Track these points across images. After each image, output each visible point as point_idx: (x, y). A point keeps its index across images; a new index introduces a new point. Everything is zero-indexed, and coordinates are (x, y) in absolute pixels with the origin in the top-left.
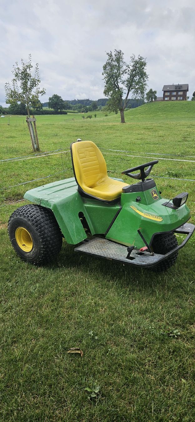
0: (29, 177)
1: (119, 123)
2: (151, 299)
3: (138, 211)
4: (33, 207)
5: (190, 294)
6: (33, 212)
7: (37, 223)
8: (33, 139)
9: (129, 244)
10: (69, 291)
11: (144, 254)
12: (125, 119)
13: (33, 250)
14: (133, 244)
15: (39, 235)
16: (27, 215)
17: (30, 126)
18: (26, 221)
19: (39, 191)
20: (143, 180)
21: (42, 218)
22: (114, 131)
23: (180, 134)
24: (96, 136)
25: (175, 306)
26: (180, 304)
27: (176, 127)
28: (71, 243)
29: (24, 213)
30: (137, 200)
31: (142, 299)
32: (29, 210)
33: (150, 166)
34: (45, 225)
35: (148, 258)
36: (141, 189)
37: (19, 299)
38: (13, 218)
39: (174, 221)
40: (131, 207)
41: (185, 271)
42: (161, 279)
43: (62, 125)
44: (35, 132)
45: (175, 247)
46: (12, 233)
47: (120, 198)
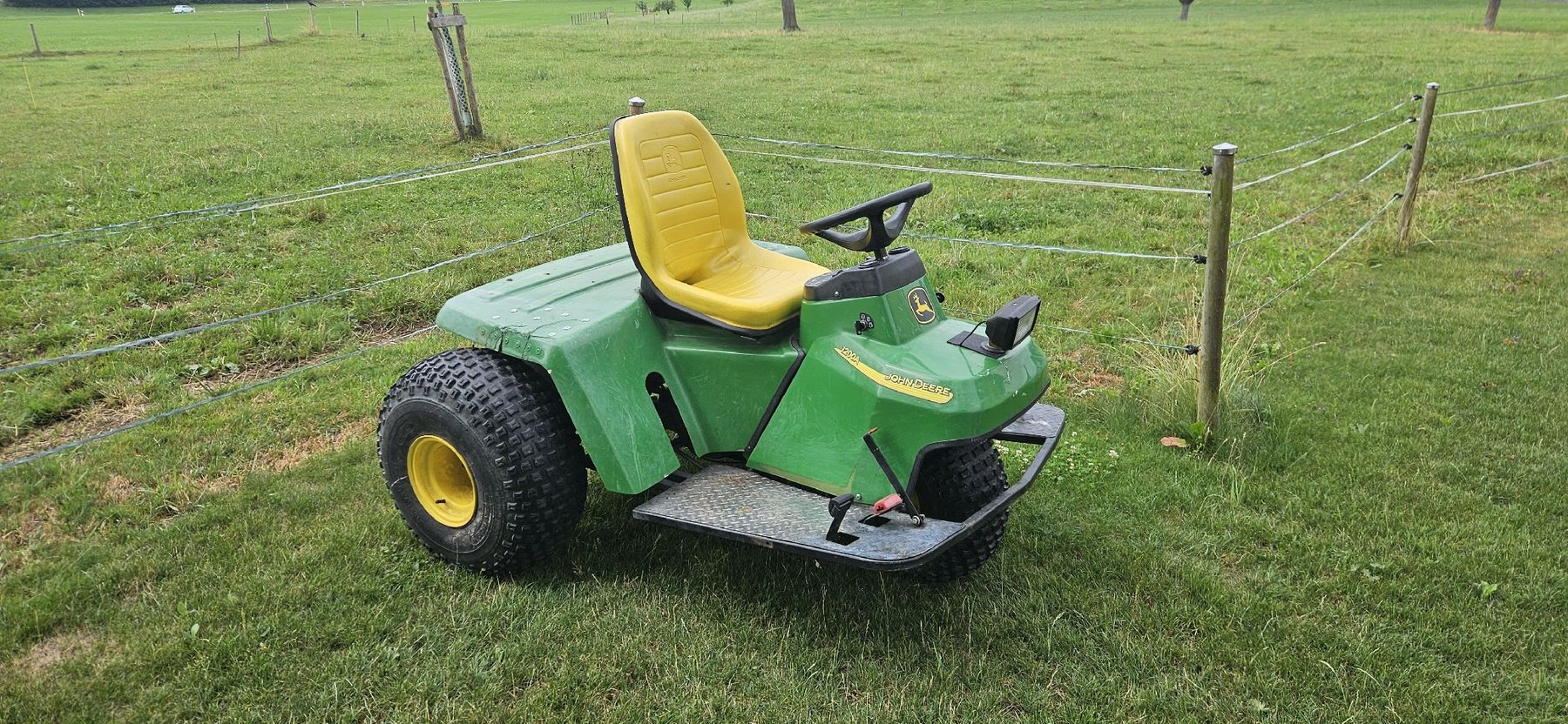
0: (445, 241)
1: (774, 32)
2: (918, 685)
3: (862, 367)
4: (476, 360)
5: (1054, 661)
6: (473, 378)
7: (491, 420)
8: (456, 92)
9: (835, 486)
10: (618, 666)
11: (887, 520)
12: (800, 15)
13: (478, 520)
14: (850, 485)
15: (499, 462)
16: (451, 390)
17: (445, 44)
18: (448, 414)
19: (493, 299)
20: (879, 256)
21: (510, 400)
22: (760, 62)
23: (999, 72)
24: (693, 78)
25: (1002, 705)
26: (1022, 697)
27: (983, 47)
28: (619, 489)
29: (441, 384)
30: (860, 328)
31: (886, 685)
32: (459, 370)
33: (903, 205)
34: (523, 425)
35: (905, 535)
36: (872, 286)
37: (431, 705)
38: (397, 403)
39: (993, 401)
40: (839, 351)
41: (1032, 577)
42: (952, 610)
43: (562, 37)
44: (461, 67)
45: (997, 491)
46: (395, 456)
47: (797, 319)
